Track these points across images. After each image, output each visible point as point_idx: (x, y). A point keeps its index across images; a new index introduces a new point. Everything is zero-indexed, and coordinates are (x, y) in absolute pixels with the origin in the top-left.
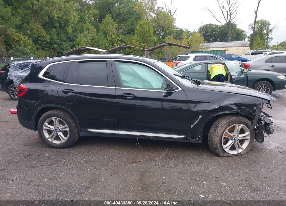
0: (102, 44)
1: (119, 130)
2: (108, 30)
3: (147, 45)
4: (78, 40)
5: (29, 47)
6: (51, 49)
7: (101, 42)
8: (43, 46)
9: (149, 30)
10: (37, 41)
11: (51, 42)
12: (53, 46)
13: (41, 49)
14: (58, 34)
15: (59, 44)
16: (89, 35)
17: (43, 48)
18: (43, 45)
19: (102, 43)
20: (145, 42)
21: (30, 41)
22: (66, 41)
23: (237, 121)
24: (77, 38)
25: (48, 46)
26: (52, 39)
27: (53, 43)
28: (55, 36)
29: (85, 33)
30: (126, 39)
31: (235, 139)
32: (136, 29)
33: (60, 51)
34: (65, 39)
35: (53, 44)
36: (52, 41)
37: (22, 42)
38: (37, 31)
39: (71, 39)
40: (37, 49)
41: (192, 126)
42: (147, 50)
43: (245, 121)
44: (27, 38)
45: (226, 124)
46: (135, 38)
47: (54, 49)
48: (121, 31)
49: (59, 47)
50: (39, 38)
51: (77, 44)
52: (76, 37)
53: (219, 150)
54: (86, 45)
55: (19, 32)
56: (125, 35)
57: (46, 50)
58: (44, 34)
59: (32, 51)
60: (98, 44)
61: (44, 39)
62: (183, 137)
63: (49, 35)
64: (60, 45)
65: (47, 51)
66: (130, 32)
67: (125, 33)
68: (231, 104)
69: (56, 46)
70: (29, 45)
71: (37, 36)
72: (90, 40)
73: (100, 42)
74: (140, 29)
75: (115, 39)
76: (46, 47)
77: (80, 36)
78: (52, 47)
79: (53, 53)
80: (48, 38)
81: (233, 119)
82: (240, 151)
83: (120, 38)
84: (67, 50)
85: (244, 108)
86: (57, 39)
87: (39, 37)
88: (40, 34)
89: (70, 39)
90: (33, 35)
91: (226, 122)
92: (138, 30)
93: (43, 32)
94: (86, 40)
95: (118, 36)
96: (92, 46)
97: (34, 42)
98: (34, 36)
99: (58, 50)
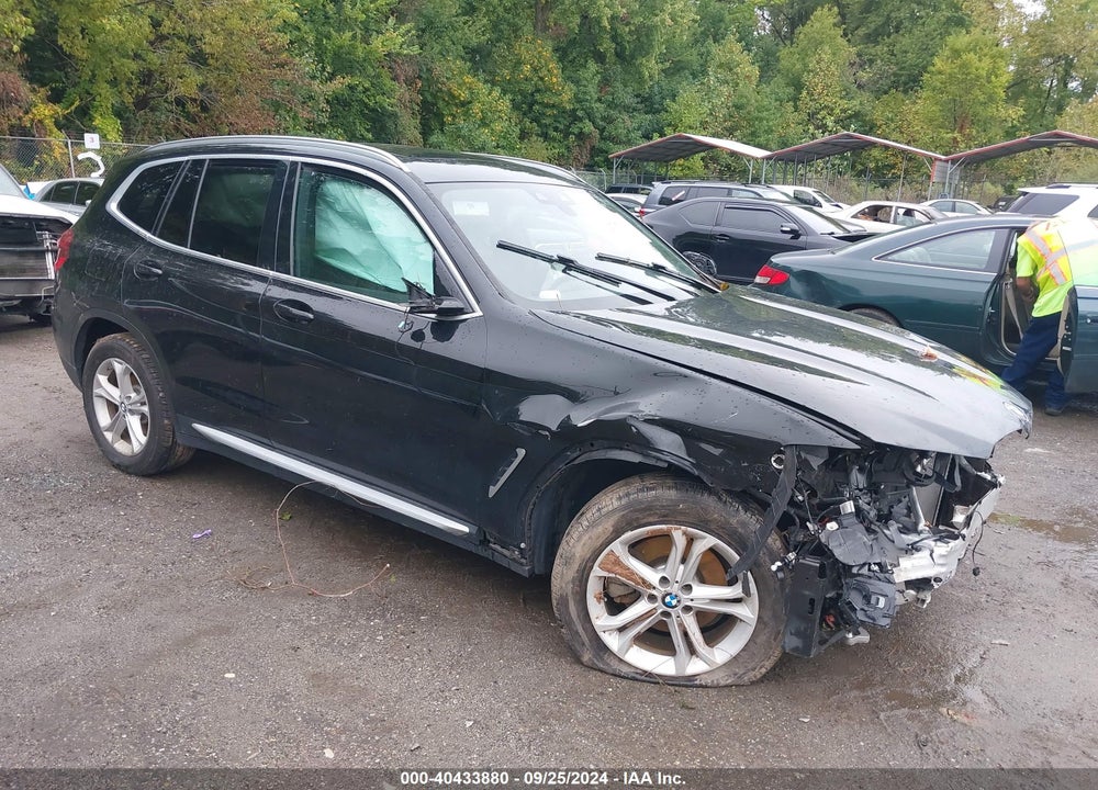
0: (770, 127)
1: (272, 448)
2: (809, 72)
3: (970, 138)
4: (676, 106)
5: (498, 127)
6: (572, 138)
7: (767, 120)
8: (546, 125)
9: (994, 72)
10: (530, 107)
11: (574, 110)
12: (581, 125)
13: (538, 135)
14: (605, 82)
15: (603, 119)
16: (725, 89)
17: (543, 133)
18: (547, 121)
19: (771, 123)
20: (962, 127)
21: (505, 105)
22: (634, 110)
23: (682, 513)
24: (674, 101)
25: (562, 127)
26: (579, 101)
27: (580, 113)
28: (592, 90)
29: (709, 80)
30: (878, 113)
31: (668, 599)
32: (931, 68)
33: (603, 145)
34: (629, 100)
35: (581, 120)
36: (578, 106)
37: (476, 108)
38: (535, 70)
39: (652, 104)
40: (523, 136)
41: (493, 490)
42: (947, 161)
43: (733, 521)
44: (497, 92)
45: (614, 511)
46: (920, 107)
47: (581, 136)
48: (864, 76)
49: (602, 130)
50: (538, 97)
51: (669, 125)
52: (674, 97)
53: (577, 632)
54: (704, 126)
55: (474, 71)
56: (879, 93)
57: (554, 139)
58: (555, 80)
59: (503, 142)
60: (753, 126)
61: (555, 100)
62: (466, 529)
63: (572, 85)
64: (605, 124)
65: (556, 145)
66: (905, 84)
67: (884, 83)
68: (646, 421)
69: (588, 127)
70: (500, 117)
71: (530, 88)
72: (725, 111)
73: (761, 120)
74: (947, 68)
75: (832, 110)
76: (556, 129)
77: (688, 92)
78: (576, 131)
79: (576, 151)
80: (566, 96)
81: (657, 498)
82: (695, 667)
83: (854, 105)
84: (629, 142)
85: (717, 452)
86: (599, 100)
87: (538, 91)
88: (542, 79)
89: (649, 104)
90: (518, 82)
91: (616, 504)
92: (940, 73)
93: (555, 75)
94: (707, 107)
95: (847, 95)
96: (729, 133)
97: (516, 106)
98: (523, 86)
99: (597, 143)
